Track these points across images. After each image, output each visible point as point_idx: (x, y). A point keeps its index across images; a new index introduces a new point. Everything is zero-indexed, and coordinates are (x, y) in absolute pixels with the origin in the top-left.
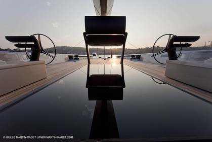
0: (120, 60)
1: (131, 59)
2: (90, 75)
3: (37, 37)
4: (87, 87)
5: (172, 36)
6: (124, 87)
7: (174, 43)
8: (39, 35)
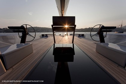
0: (72, 36)
1: (79, 36)
2: (55, 47)
3: (25, 26)
4: (53, 55)
5: (101, 26)
6: (74, 54)
7: (103, 30)
8: (26, 25)
